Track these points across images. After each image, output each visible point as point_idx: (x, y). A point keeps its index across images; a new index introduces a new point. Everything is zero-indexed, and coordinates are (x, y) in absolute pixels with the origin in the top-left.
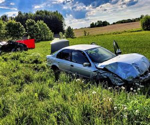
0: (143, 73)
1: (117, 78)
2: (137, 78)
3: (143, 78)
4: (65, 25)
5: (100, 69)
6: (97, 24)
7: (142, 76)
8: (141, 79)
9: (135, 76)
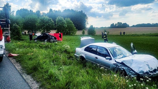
0: (152, 70)
1: (131, 71)
2: (147, 73)
3: (152, 74)
4: (88, 24)
5: (118, 63)
6: (117, 25)
7: (151, 72)
8: (150, 74)
9: (145, 71)
